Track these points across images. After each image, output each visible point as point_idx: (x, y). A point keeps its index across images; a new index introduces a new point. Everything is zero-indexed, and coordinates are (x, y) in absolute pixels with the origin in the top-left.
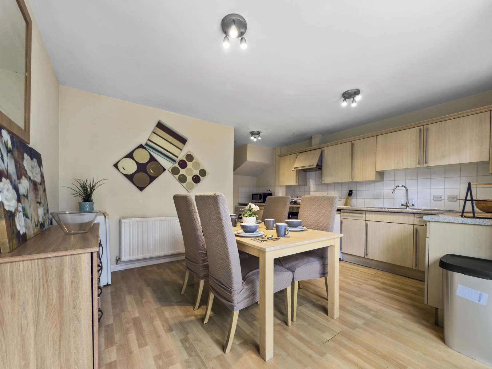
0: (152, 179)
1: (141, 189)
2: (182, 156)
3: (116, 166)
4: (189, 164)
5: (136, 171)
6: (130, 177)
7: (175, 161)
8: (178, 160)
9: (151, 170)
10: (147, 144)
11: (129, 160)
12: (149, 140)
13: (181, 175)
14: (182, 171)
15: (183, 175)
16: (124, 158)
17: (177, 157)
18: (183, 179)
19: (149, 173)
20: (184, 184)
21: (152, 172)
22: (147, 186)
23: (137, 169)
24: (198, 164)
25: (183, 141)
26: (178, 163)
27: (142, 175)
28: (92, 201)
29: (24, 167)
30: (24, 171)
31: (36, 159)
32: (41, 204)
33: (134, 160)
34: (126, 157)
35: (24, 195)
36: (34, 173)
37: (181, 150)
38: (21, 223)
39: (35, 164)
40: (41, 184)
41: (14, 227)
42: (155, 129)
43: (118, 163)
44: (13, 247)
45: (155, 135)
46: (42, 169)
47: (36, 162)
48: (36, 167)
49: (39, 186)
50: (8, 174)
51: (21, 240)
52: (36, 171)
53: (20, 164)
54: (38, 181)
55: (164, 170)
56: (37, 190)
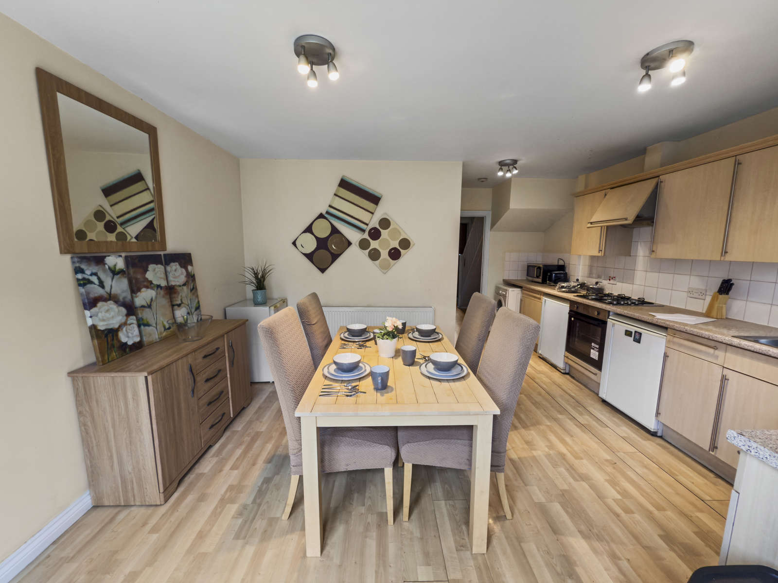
0: (335, 257)
1: (323, 270)
2: (374, 223)
3: (294, 243)
4: (384, 233)
5: (316, 248)
6: (309, 256)
7: (363, 231)
8: (368, 229)
9: (333, 247)
10: (327, 213)
11: (308, 235)
12: (330, 206)
13: (372, 250)
14: (374, 244)
15: (375, 250)
16: (302, 233)
17: (367, 225)
18: (374, 255)
19: (330, 248)
20: (377, 262)
21: (334, 248)
22: (330, 266)
23: (317, 246)
24: (397, 231)
25: (375, 200)
26: (367, 233)
27: (322, 252)
28: (265, 289)
29: (147, 279)
30: (145, 283)
31: (177, 262)
32: (182, 305)
33: (313, 234)
34: (305, 232)
35: (143, 306)
36: (171, 278)
37: (373, 213)
38: (130, 335)
39: (174, 268)
40: (184, 285)
41: (115, 342)
42: (337, 190)
43: (296, 239)
44: (110, 359)
45: (337, 198)
46: (190, 268)
47: (176, 266)
48: (176, 270)
49: (181, 288)
50: (112, 295)
51: (127, 350)
52: (174, 274)
53: (137, 279)
54: (178, 284)
55: (350, 244)
56: (175, 293)
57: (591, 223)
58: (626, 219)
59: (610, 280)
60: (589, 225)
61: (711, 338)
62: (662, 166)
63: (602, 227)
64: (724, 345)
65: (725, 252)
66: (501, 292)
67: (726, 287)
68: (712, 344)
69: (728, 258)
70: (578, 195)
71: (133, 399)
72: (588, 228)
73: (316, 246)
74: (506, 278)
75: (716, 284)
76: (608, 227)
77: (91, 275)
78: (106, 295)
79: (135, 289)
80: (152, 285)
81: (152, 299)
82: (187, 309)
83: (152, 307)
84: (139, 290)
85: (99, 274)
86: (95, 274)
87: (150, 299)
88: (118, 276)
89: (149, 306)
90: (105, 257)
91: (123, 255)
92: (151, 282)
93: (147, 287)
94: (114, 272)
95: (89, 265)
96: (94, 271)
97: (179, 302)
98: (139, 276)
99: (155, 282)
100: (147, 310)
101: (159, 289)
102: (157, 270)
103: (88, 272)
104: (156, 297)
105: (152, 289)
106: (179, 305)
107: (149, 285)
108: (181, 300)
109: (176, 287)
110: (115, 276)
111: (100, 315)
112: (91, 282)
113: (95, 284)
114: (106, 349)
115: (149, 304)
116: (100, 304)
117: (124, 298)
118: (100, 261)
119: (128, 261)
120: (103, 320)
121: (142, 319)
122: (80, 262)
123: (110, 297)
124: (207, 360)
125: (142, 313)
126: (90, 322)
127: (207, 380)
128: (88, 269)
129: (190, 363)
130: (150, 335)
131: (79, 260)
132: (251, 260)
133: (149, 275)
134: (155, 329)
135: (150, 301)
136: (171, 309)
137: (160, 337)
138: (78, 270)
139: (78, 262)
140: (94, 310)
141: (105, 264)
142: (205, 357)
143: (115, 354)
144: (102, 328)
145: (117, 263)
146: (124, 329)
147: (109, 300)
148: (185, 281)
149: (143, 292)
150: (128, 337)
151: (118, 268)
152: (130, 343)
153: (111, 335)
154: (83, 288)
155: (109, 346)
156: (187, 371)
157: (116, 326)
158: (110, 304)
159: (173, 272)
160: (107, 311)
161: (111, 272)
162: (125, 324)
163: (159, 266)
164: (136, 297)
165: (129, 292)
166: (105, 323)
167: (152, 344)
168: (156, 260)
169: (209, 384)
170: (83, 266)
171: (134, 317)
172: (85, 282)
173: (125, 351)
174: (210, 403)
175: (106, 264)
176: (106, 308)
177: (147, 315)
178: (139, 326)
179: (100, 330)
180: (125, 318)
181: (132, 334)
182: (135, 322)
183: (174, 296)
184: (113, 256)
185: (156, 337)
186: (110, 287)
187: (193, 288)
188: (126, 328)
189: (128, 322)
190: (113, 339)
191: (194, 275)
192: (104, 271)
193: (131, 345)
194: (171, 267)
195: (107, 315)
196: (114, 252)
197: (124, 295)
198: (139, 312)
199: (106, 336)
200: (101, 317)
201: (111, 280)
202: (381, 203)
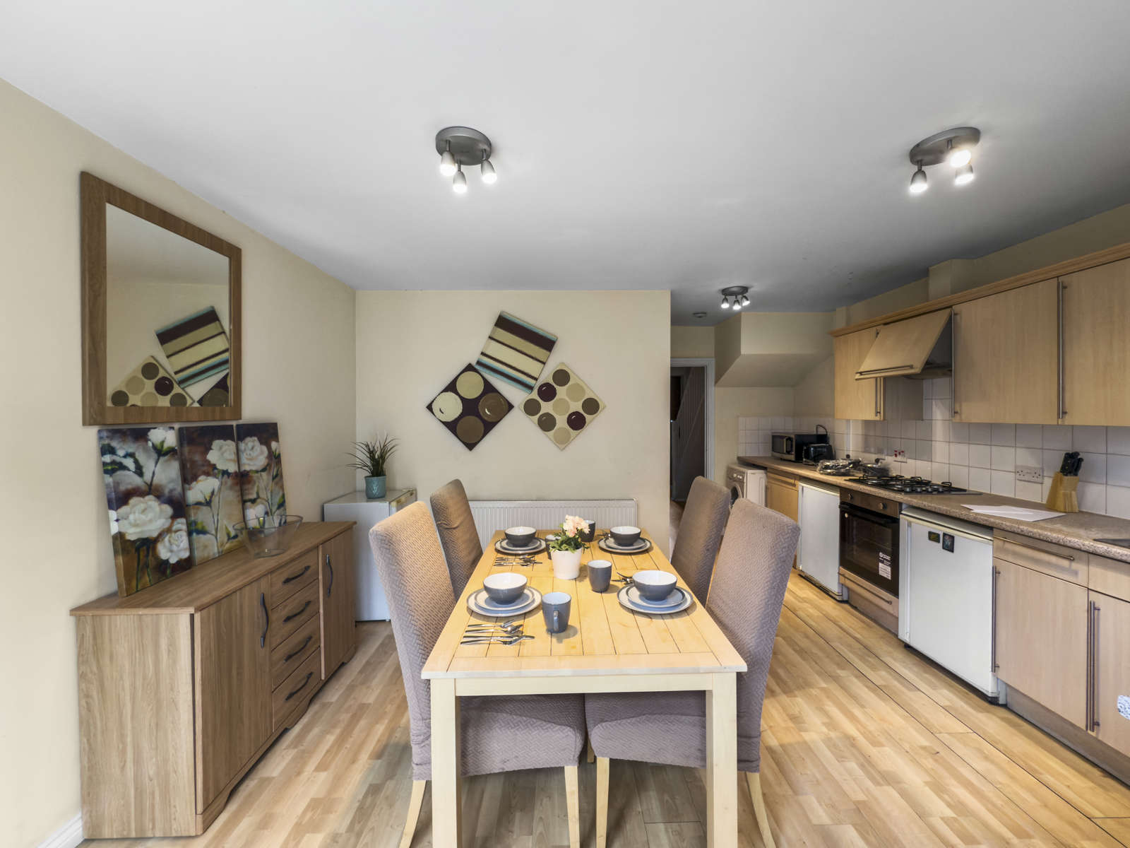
0: (489, 426)
1: (470, 446)
2: (546, 376)
3: (430, 407)
4: (561, 391)
5: (462, 413)
6: (452, 426)
7: (530, 388)
8: (537, 385)
9: (486, 411)
10: (479, 363)
11: (450, 395)
12: (483, 354)
13: (543, 415)
14: (546, 407)
15: (548, 415)
16: (441, 392)
17: (536, 379)
18: (547, 423)
19: (481, 414)
20: (551, 433)
21: (488, 413)
22: (481, 439)
23: (463, 410)
24: (580, 389)
25: (547, 344)
26: (536, 391)
27: (470, 419)
28: (385, 475)
29: (209, 462)
30: (205, 468)
31: (255, 435)
32: (259, 500)
33: (457, 394)
34: (446, 390)
35: (199, 504)
36: (244, 460)
37: (544, 363)
38: (175, 548)
39: (250, 445)
40: (264, 470)
41: (151, 558)
42: (493, 331)
43: (433, 401)
44: (139, 587)
45: (493, 343)
46: (274, 444)
47: (253, 441)
48: (253, 448)
49: (259, 474)
50: (153, 488)
51: (168, 572)
52: (250, 455)
53: (193, 462)
54: (254, 468)
55: (510, 407)
56: (249, 482)
57: (861, 373)
58: (911, 367)
59: (896, 455)
60: (858, 376)
61: (1061, 542)
62: (953, 292)
63: (876, 378)
64: (1085, 555)
65: (1062, 413)
66: (735, 475)
67: (1072, 464)
68: (1066, 552)
69: (1068, 421)
70: (837, 334)
71: (169, 651)
72: (856, 380)
73: (461, 411)
74: (741, 455)
75: (1058, 461)
76: (885, 378)
77: (125, 457)
78: (144, 487)
79: (188, 477)
80: (216, 471)
81: (213, 493)
82: (266, 507)
83: (212, 504)
84: (195, 478)
85: (137, 455)
86: (132, 455)
87: (211, 490)
88: (166, 458)
89: (208, 503)
90: (149, 429)
91: (177, 426)
92: (214, 467)
93: (208, 474)
94: (160, 452)
95: (124, 441)
96: (130, 450)
97: (254, 496)
98: (197, 458)
99: (220, 466)
100: (205, 509)
101: (226, 476)
102: (224, 449)
103: (121, 453)
104: (220, 489)
105: (215, 476)
106: (253, 501)
107: (211, 470)
108: (258, 493)
109: (251, 474)
110: (162, 459)
111: (132, 517)
112: (124, 468)
113: (129, 470)
114: (135, 572)
115: (208, 499)
116: (133, 501)
117: (171, 491)
118: (140, 435)
119: (183, 436)
120: (136, 525)
121: (195, 523)
122: (111, 438)
123: (151, 490)
124: (290, 586)
125: (195, 514)
126: (115, 528)
127: (288, 619)
128: (121, 448)
129: (262, 591)
130: (206, 547)
131: (110, 434)
132: (365, 433)
133: (213, 457)
134: (213, 538)
135: (210, 495)
136: (240, 506)
137: (220, 550)
138: (106, 450)
139: (107, 437)
140: (124, 509)
141: (147, 440)
142: (287, 581)
143: (148, 579)
144: (132, 538)
145: (165, 438)
146: (167, 539)
147: (148, 494)
148: (266, 464)
149: (200, 481)
150: (171, 551)
151: (166, 446)
152: (173, 560)
153: (145, 548)
154: (111, 476)
155: (140, 566)
156: (257, 603)
157: (155, 535)
158: (150, 500)
159: (248, 452)
160: (144, 511)
161: (157, 452)
162: (169, 530)
163: (229, 442)
164: (190, 489)
165: (180, 482)
166: (138, 530)
167: (207, 562)
168: (225, 433)
169: (290, 625)
170: (114, 444)
171: (184, 520)
172: (114, 467)
173: (163, 573)
174: (289, 657)
175: (150, 440)
176: (142, 506)
177: (203, 516)
178: (190, 534)
179: (129, 541)
180: (170, 521)
181: (178, 546)
182: (184, 527)
183: (246, 487)
184: (161, 428)
185: (214, 550)
186: (151, 475)
187: (277, 476)
188: (170, 537)
189: (174, 528)
190: (147, 556)
191: (279, 455)
192: (146, 450)
193: (174, 564)
194: (247, 444)
195: (143, 517)
196: (163, 423)
197: (171, 486)
198: (192, 512)
199: (138, 550)
200: (133, 521)
201: (154, 465)
202: (556, 348)
